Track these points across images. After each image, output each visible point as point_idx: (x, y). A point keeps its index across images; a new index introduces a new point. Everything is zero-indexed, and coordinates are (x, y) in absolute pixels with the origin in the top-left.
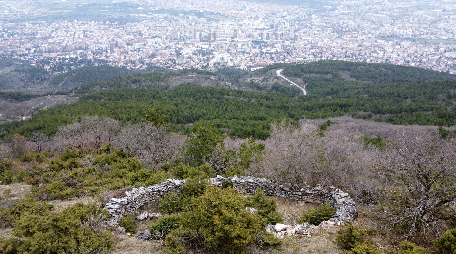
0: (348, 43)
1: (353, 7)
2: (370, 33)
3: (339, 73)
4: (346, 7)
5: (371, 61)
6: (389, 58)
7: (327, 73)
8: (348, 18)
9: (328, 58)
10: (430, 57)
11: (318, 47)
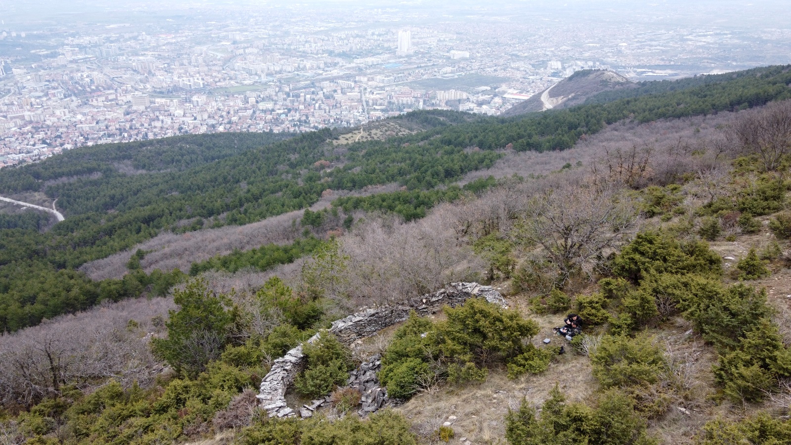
0: (105, 111)
1: (90, 48)
2: (136, 90)
3: (111, 166)
4: (77, 49)
5: (155, 135)
6: (182, 126)
7: (91, 171)
8: (88, 68)
9: (76, 144)
10: (241, 114)
11: (48, 126)
